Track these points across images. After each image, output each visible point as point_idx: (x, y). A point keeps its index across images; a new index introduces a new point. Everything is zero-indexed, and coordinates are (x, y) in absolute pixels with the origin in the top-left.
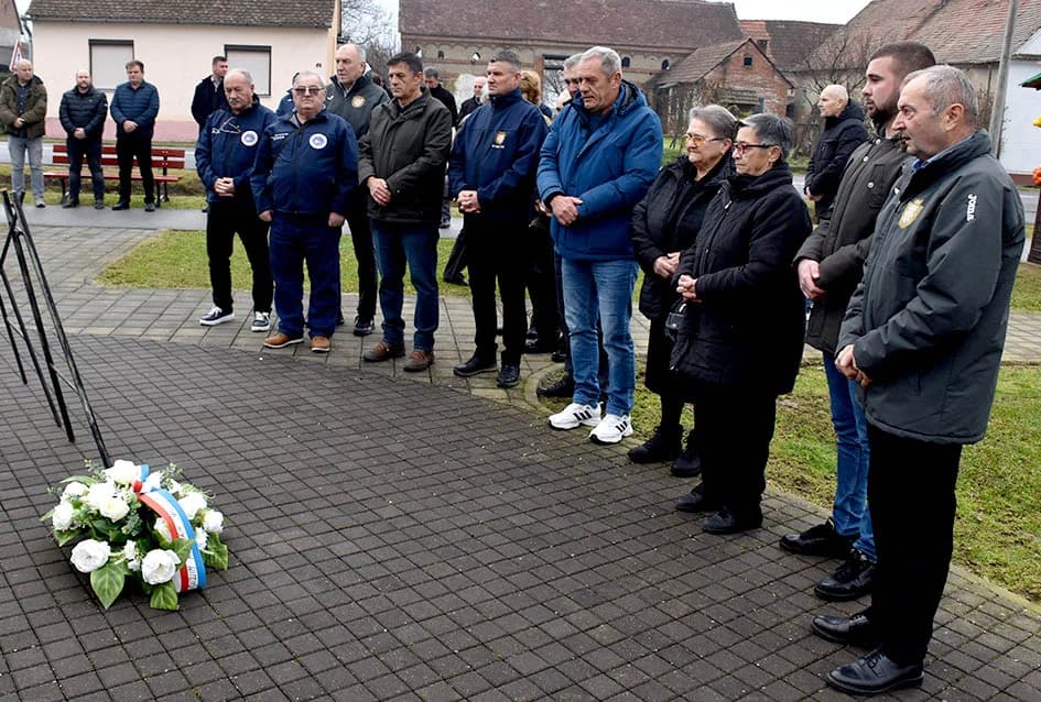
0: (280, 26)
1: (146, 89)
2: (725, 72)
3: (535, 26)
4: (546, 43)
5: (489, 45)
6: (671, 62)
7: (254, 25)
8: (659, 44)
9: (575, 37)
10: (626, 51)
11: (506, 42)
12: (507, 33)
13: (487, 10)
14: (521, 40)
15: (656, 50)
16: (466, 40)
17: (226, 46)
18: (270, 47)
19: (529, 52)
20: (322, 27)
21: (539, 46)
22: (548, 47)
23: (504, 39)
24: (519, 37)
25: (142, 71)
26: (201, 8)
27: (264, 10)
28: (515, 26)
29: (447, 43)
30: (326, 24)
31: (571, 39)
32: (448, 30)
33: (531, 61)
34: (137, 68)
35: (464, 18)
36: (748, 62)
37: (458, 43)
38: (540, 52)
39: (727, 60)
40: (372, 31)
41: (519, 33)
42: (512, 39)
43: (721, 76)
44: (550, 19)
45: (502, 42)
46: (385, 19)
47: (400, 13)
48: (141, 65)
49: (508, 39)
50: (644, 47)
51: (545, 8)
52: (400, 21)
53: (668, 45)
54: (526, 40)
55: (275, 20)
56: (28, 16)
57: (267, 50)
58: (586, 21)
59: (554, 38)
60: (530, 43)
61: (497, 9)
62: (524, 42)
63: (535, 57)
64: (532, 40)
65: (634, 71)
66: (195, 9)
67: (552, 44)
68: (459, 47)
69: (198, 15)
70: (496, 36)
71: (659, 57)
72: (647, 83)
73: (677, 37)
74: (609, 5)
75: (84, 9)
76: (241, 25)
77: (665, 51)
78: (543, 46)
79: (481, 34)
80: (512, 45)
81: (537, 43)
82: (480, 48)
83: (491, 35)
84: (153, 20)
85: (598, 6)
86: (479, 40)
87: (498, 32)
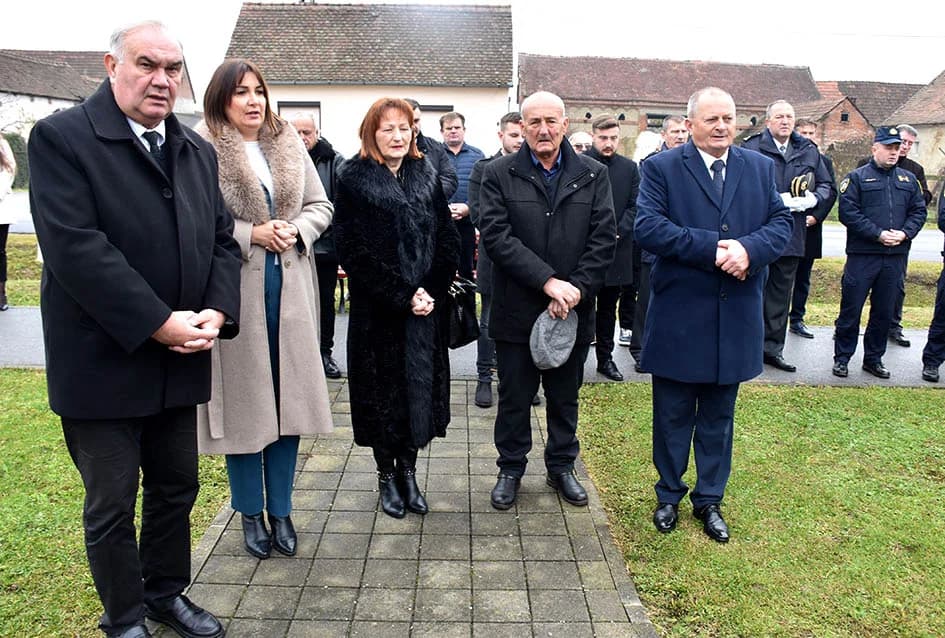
0: (463, 86)
2: (823, 128)
3: (638, 88)
4: (649, 104)
5: (599, 106)
6: (758, 120)
7: (438, 86)
8: (748, 104)
9: (675, 98)
11: (615, 103)
12: (615, 95)
13: (595, 75)
14: (628, 101)
15: (744, 109)
16: (579, 101)
19: (634, 112)
20: (503, 87)
21: (643, 106)
22: (651, 107)
23: (613, 101)
24: (626, 98)
26: (385, 70)
27: (446, 71)
28: (623, 90)
30: (508, 84)
31: (671, 100)
32: (564, 93)
33: (636, 120)
35: (577, 82)
36: (845, 118)
37: (571, 105)
38: (644, 112)
39: (826, 116)
41: (625, 95)
42: (620, 101)
43: (820, 131)
44: (651, 83)
45: (610, 103)
47: (520, 80)
49: (616, 101)
51: (645, 73)
52: (522, 86)
53: (756, 104)
54: (632, 101)
55: (458, 80)
58: (683, 84)
59: (656, 99)
60: (635, 104)
61: (605, 75)
62: (630, 103)
63: (640, 116)
64: (637, 101)
66: (379, 71)
67: (655, 104)
68: (573, 108)
69: (383, 76)
70: (605, 98)
71: (747, 115)
73: (762, 97)
74: (701, 71)
75: (273, 72)
76: (425, 86)
77: (753, 109)
78: (646, 106)
79: (592, 97)
80: (619, 106)
81: (641, 103)
82: (591, 109)
83: (600, 97)
84: (340, 82)
85: (692, 71)
86: (591, 102)
87: (606, 95)
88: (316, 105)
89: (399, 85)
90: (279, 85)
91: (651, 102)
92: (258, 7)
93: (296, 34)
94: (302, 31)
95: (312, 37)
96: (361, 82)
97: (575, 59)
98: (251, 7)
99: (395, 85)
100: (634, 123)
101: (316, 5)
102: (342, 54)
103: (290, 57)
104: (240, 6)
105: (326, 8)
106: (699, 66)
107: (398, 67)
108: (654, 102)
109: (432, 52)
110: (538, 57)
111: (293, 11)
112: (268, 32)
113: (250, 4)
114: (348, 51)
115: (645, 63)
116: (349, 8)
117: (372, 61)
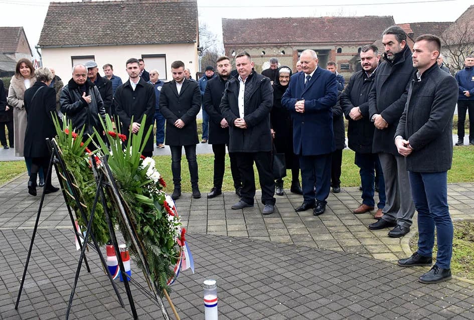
0: (170, 43)
1: (116, 79)
3: (291, 35)
4: (298, 44)
5: (269, 47)
7: (156, 44)
8: (356, 40)
10: (339, 45)
11: (279, 45)
12: (278, 40)
13: (267, 29)
14: (286, 43)
15: (354, 43)
16: (258, 45)
17: (142, 55)
18: (165, 55)
19: (290, 49)
20: (191, 42)
21: (295, 45)
22: (299, 46)
23: (277, 43)
25: (112, 70)
26: (128, 37)
27: (161, 36)
28: (283, 36)
29: (248, 47)
30: (194, 41)
31: (311, 41)
32: (248, 41)
33: (291, 54)
34: (109, 68)
35: (256, 34)
37: (254, 47)
38: (295, 49)
40: (207, 44)
41: (284, 40)
42: (281, 43)
44: (299, 31)
46: (214, 38)
47: (223, 34)
48: (111, 66)
49: (279, 43)
50: (349, 42)
51: (296, 26)
52: (223, 38)
53: (360, 40)
54: (288, 43)
55: (167, 40)
56: (39, 46)
57: (164, 56)
58: (318, 31)
60: (290, 44)
61: (272, 28)
62: (287, 44)
63: (293, 51)
64: (291, 43)
65: (344, 55)
66: (125, 37)
67: (302, 44)
68: (254, 49)
69: (127, 40)
70: (272, 42)
71: (356, 47)
72: (351, 60)
73: (365, 36)
74: (329, 22)
75: (68, 41)
76: (150, 44)
77: (359, 43)
78: (296, 45)
79: (265, 42)
80: (281, 46)
81: (293, 44)
82: (265, 49)
83: (270, 42)
84: (104, 44)
85: (324, 23)
86: (264, 45)
87: (273, 40)
88: (92, 57)
89: (135, 44)
90: (71, 47)
91: (299, 43)
92: (58, 5)
93: (80, 19)
94: (83, 17)
95: (89, 21)
96: (115, 44)
97: (254, 20)
98: (54, 5)
99: (133, 44)
100: (290, 56)
101: (91, 2)
102: (105, 29)
103: (77, 32)
104: (49, 5)
105: (96, 4)
106: (327, 19)
107: (135, 35)
108: (301, 43)
109: (154, 26)
110: (234, 20)
111: (77, 5)
112: (65, 19)
113: (54, 3)
114: (108, 27)
115: (296, 20)
116: (109, 3)
117: (121, 32)
